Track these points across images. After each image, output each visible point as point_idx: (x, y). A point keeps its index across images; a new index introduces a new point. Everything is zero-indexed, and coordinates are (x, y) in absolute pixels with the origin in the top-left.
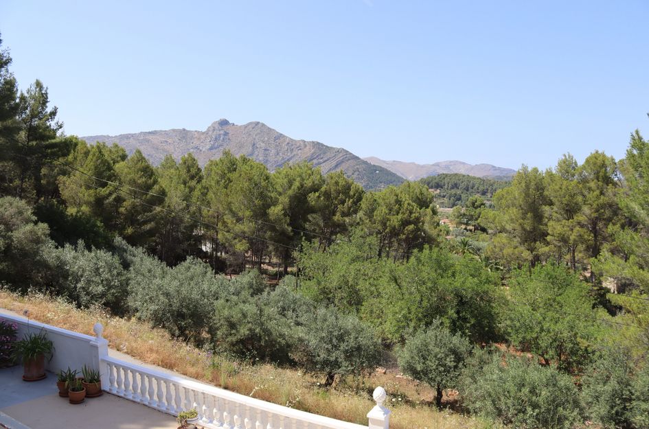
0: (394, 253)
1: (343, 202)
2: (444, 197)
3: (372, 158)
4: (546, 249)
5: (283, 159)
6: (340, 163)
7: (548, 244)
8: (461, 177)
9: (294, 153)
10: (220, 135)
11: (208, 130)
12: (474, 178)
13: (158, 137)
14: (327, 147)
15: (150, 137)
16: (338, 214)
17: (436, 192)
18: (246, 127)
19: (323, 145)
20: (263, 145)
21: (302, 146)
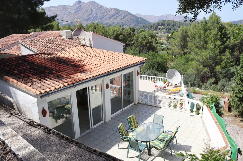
0: (144, 52)
1: (129, 38)
2: (164, 29)
3: (137, 14)
4: (187, 50)
5: (103, 15)
6: (125, 17)
7: (188, 49)
8: (171, 21)
9: (107, 13)
10: (78, 7)
11: (74, 5)
12: (176, 21)
13: (54, 9)
14: (120, 10)
15: (51, 9)
16: (128, 41)
17: (161, 27)
18: (88, 3)
19: (118, 9)
20: (95, 10)
21: (110, 10)
